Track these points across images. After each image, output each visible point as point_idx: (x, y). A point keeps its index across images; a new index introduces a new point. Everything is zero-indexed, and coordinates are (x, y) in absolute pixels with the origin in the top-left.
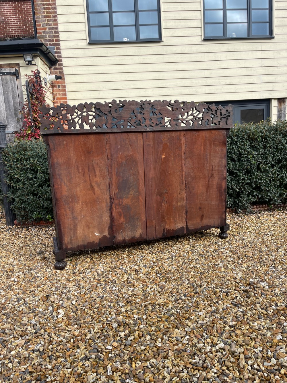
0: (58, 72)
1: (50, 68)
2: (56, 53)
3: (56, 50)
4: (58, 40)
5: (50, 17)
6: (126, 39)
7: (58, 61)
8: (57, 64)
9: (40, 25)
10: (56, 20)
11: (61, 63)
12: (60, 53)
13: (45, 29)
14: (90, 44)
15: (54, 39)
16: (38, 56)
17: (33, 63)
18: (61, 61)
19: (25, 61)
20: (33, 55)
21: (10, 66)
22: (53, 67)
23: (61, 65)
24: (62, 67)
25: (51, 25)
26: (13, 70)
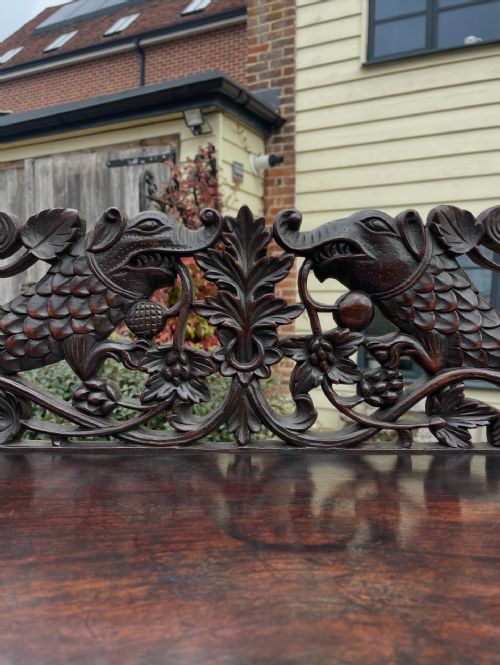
0: (282, 148)
1: (265, 140)
2: (283, 101)
3: (283, 96)
4: (291, 71)
5: (278, 16)
6: (471, 40)
7: (284, 121)
8: (282, 129)
9: (254, 41)
10: (291, 22)
11: (292, 124)
12: (292, 100)
13: (264, 48)
14: (366, 67)
15: (283, 68)
16: (218, 112)
17: (205, 128)
18: (292, 119)
19: (190, 127)
20: (205, 110)
21: (161, 141)
22: (273, 137)
23: (292, 129)
24: (291, 134)
25: (280, 36)
26: (167, 150)
